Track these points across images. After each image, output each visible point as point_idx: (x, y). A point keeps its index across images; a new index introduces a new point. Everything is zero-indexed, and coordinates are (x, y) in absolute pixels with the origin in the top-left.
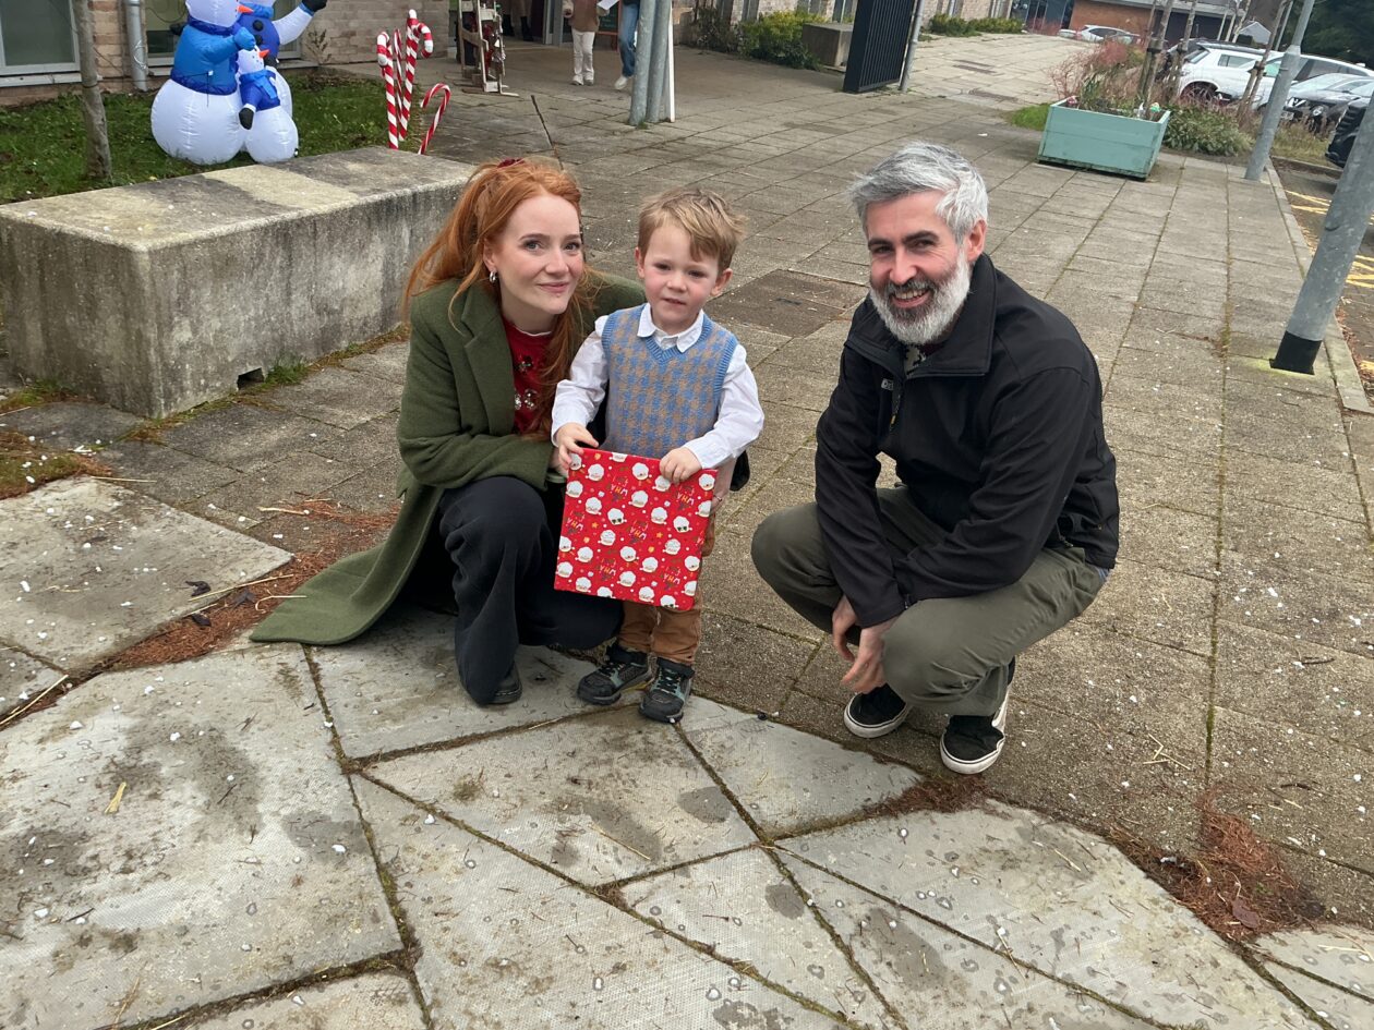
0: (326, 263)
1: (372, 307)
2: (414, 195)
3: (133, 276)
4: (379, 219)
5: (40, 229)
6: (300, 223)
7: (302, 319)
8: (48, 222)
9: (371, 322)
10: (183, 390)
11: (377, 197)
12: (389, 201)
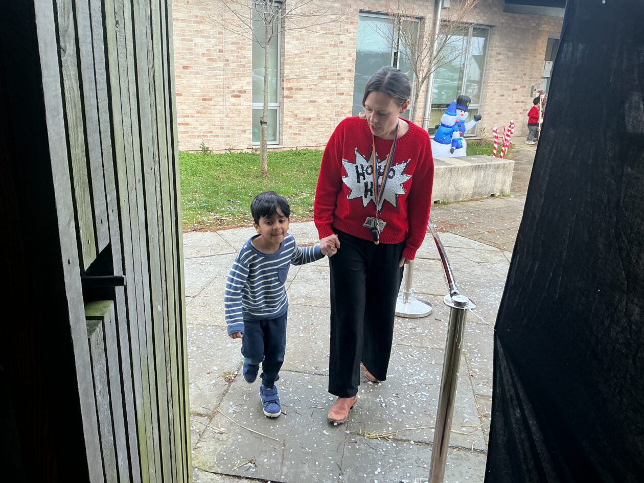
0: (460, 178)
1: (470, 191)
2: (486, 165)
4: (475, 169)
6: (455, 168)
7: (452, 191)
9: (469, 195)
11: (476, 164)
12: (479, 165)
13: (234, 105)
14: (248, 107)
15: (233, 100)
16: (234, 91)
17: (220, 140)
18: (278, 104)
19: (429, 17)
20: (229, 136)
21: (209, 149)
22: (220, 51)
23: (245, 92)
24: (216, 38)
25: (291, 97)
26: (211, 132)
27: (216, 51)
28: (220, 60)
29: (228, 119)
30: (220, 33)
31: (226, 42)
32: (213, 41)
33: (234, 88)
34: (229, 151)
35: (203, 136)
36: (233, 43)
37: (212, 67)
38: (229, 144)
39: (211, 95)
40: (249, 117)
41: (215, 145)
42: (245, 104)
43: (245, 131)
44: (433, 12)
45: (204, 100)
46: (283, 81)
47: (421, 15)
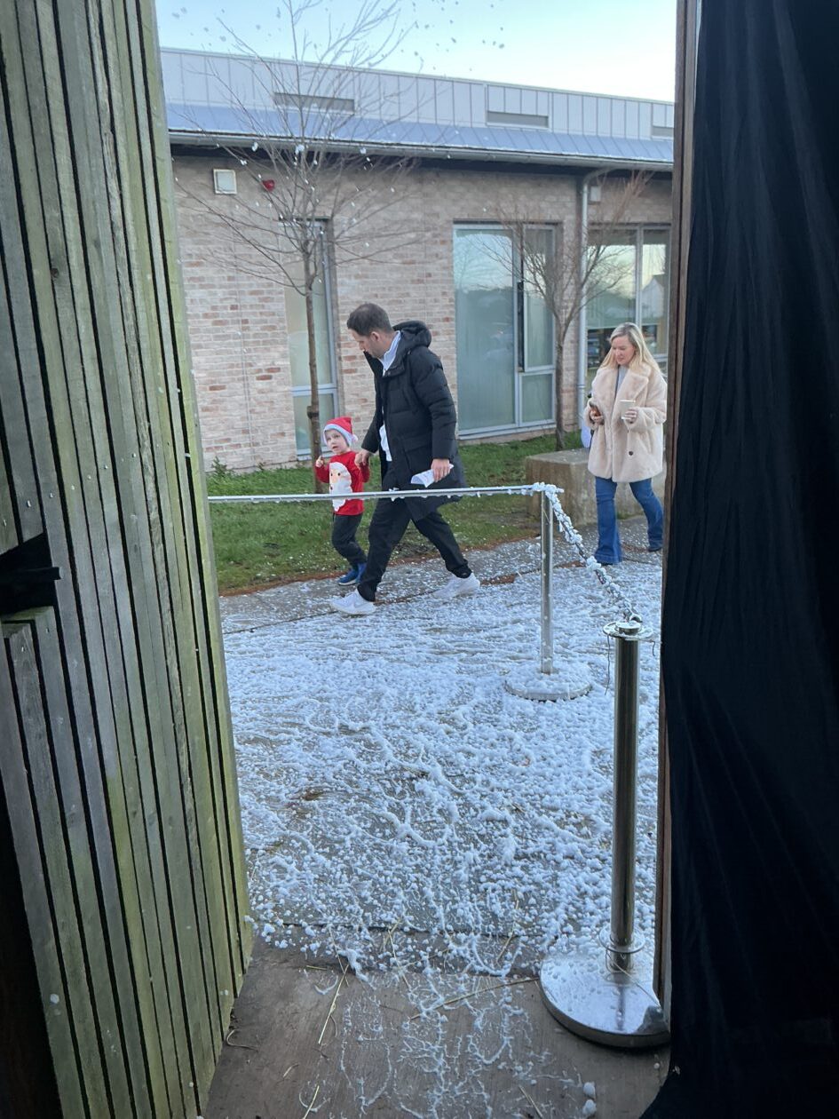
3: (570, 473)
5: (541, 461)
8: (544, 459)
10: (583, 516)
13: (263, 393)
14: (286, 394)
15: (261, 385)
16: (260, 371)
17: (244, 452)
18: (334, 385)
19: (569, 219)
20: (257, 444)
21: (228, 468)
22: (233, 307)
23: (279, 370)
24: (225, 287)
25: (355, 371)
26: (228, 440)
27: (225, 308)
28: (233, 322)
29: (254, 416)
30: (230, 278)
31: (242, 293)
32: (220, 293)
33: (261, 364)
34: (260, 467)
35: (216, 447)
36: (252, 293)
37: (221, 334)
38: (259, 456)
39: (225, 378)
40: (288, 409)
41: (235, 460)
42: (281, 389)
43: (283, 434)
44: (574, 211)
45: (212, 388)
46: (339, 346)
47: (556, 217)
